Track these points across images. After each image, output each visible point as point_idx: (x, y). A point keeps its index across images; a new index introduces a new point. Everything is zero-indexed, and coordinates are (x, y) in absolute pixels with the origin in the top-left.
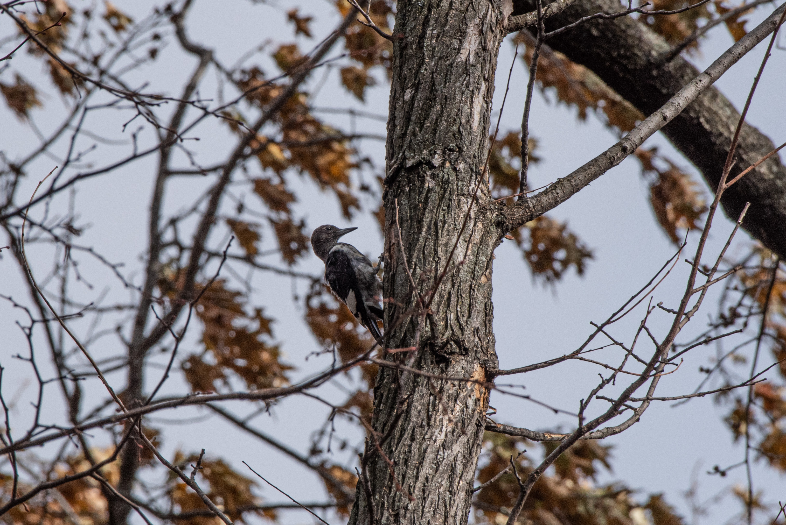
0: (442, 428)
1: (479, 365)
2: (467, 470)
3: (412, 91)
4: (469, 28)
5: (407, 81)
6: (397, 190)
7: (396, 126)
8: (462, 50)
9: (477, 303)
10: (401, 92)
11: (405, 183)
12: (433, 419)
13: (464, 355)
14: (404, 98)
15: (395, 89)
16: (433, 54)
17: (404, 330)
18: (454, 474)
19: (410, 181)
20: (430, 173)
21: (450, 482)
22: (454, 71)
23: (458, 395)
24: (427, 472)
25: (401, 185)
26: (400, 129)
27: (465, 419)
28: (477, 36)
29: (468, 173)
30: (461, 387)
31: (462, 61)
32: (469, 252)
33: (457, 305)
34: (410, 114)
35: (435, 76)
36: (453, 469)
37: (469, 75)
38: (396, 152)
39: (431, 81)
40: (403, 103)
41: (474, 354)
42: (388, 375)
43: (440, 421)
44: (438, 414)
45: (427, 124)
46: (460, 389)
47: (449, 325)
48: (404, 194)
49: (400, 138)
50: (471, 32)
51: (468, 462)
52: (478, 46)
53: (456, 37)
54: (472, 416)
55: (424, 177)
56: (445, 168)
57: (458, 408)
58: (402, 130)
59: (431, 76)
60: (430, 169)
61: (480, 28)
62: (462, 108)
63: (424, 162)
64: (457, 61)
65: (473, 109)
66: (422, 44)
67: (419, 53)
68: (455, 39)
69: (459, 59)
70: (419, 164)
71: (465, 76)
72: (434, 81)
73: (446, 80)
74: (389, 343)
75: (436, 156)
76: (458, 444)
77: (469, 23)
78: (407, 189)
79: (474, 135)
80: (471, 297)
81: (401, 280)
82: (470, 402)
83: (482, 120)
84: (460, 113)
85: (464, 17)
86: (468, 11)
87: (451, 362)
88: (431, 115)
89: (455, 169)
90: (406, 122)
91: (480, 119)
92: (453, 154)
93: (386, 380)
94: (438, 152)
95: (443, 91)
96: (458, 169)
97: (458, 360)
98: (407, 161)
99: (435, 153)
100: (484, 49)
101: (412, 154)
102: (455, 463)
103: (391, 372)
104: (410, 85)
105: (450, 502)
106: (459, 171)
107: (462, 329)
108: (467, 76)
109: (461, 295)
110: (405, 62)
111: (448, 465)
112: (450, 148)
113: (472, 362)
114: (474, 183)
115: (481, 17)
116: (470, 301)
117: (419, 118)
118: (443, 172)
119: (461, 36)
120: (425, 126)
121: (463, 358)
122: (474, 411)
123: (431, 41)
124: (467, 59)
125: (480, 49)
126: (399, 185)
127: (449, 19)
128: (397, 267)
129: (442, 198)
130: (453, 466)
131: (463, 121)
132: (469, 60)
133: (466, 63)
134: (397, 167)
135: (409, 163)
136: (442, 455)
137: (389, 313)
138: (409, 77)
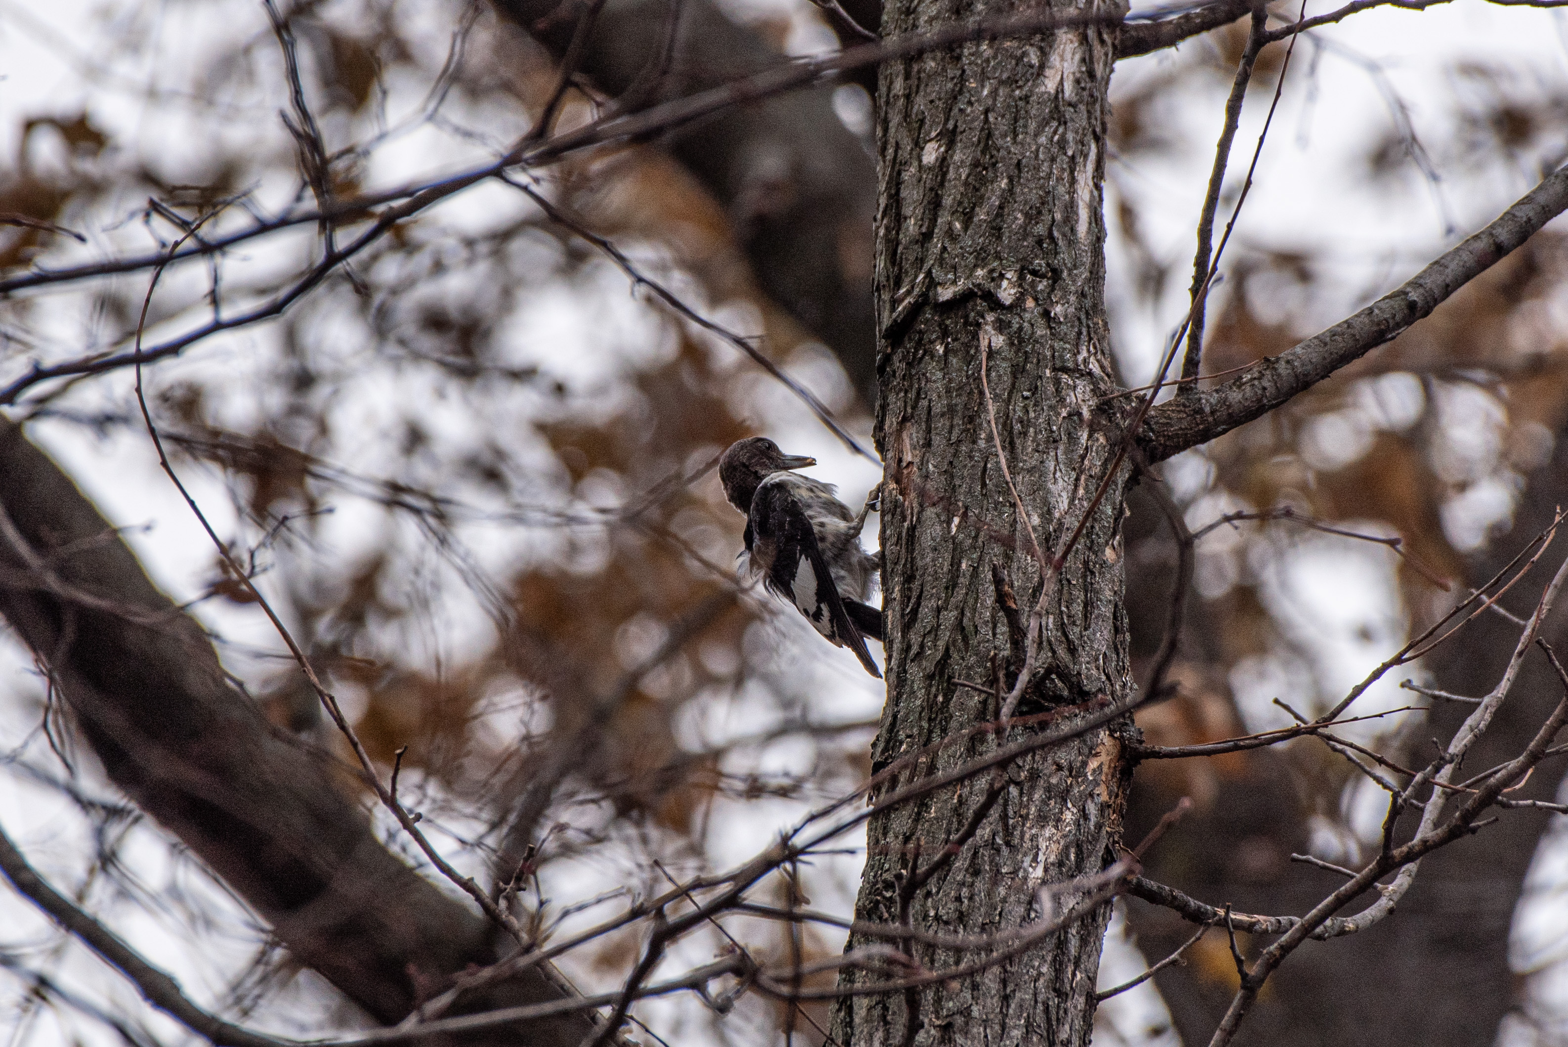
0: (1037, 854)
1: (1107, 733)
2: (1088, 949)
3: (939, 147)
5: (927, 127)
6: (916, 351)
7: (906, 218)
8: (1047, 70)
9: (1101, 601)
10: (912, 150)
11: (934, 336)
12: (1017, 833)
13: (1078, 706)
14: (920, 161)
15: (897, 143)
16: (983, 72)
17: (941, 644)
18: (1063, 953)
19: (945, 333)
20: (993, 319)
21: (1056, 970)
22: (1033, 112)
23: (1068, 790)
25: (926, 340)
26: (915, 224)
27: (1083, 841)
28: (1076, 44)
29: (1072, 326)
30: (1074, 773)
31: (1049, 93)
32: (1081, 492)
33: (1060, 599)
34: (937, 195)
35: (991, 119)
36: (1061, 944)
37: (1065, 123)
38: (907, 272)
39: (982, 129)
40: (920, 171)
41: (1097, 707)
42: (908, 736)
43: (1032, 840)
44: (1028, 825)
45: (982, 215)
46: (1070, 775)
47: (1045, 639)
48: (932, 358)
49: (917, 242)
50: (1064, 36)
51: (1089, 934)
52: (1079, 67)
53: (1032, 42)
54: (1096, 839)
55: (978, 324)
56: (1025, 310)
57: (1068, 817)
58: (921, 226)
59: (982, 117)
60: (992, 309)
62: (1053, 188)
63: (979, 293)
64: (1037, 90)
65: (1075, 195)
66: (958, 51)
67: (952, 69)
68: (1032, 45)
69: (1043, 89)
70: (967, 297)
71: (1055, 124)
72: (989, 129)
73: (1015, 128)
74: (905, 672)
75: (1005, 283)
78: (940, 349)
79: (1080, 249)
80: (1087, 588)
81: (933, 539)
82: (1092, 809)
83: (1093, 220)
84: (1050, 199)
87: (1052, 718)
88: (989, 198)
89: (1046, 314)
90: (930, 210)
91: (1090, 218)
92: (1040, 282)
93: (904, 747)
94: (1009, 275)
95: (1012, 149)
96: (1052, 315)
97: (1067, 714)
98: (939, 289)
99: (1002, 276)
100: (1091, 74)
101: (949, 276)
102: (1066, 933)
103: (915, 731)
104: (933, 134)
105: (1057, 1013)
106: (1054, 318)
107: (1072, 650)
108: (1060, 124)
109: (1069, 581)
110: (918, 87)
112: (1034, 270)
114: (1085, 348)
116: (1086, 596)
117: (960, 203)
118: (1021, 318)
119: (1042, 40)
120: (975, 219)
121: (1077, 711)
122: (1099, 826)
124: (1060, 90)
125: (1083, 72)
126: (921, 339)
128: (920, 513)
129: (1017, 371)
130: (1062, 938)
131: (1058, 216)
132: (1063, 91)
133: (1056, 97)
134: (915, 302)
135: (945, 294)
137: (903, 610)
138: (931, 116)
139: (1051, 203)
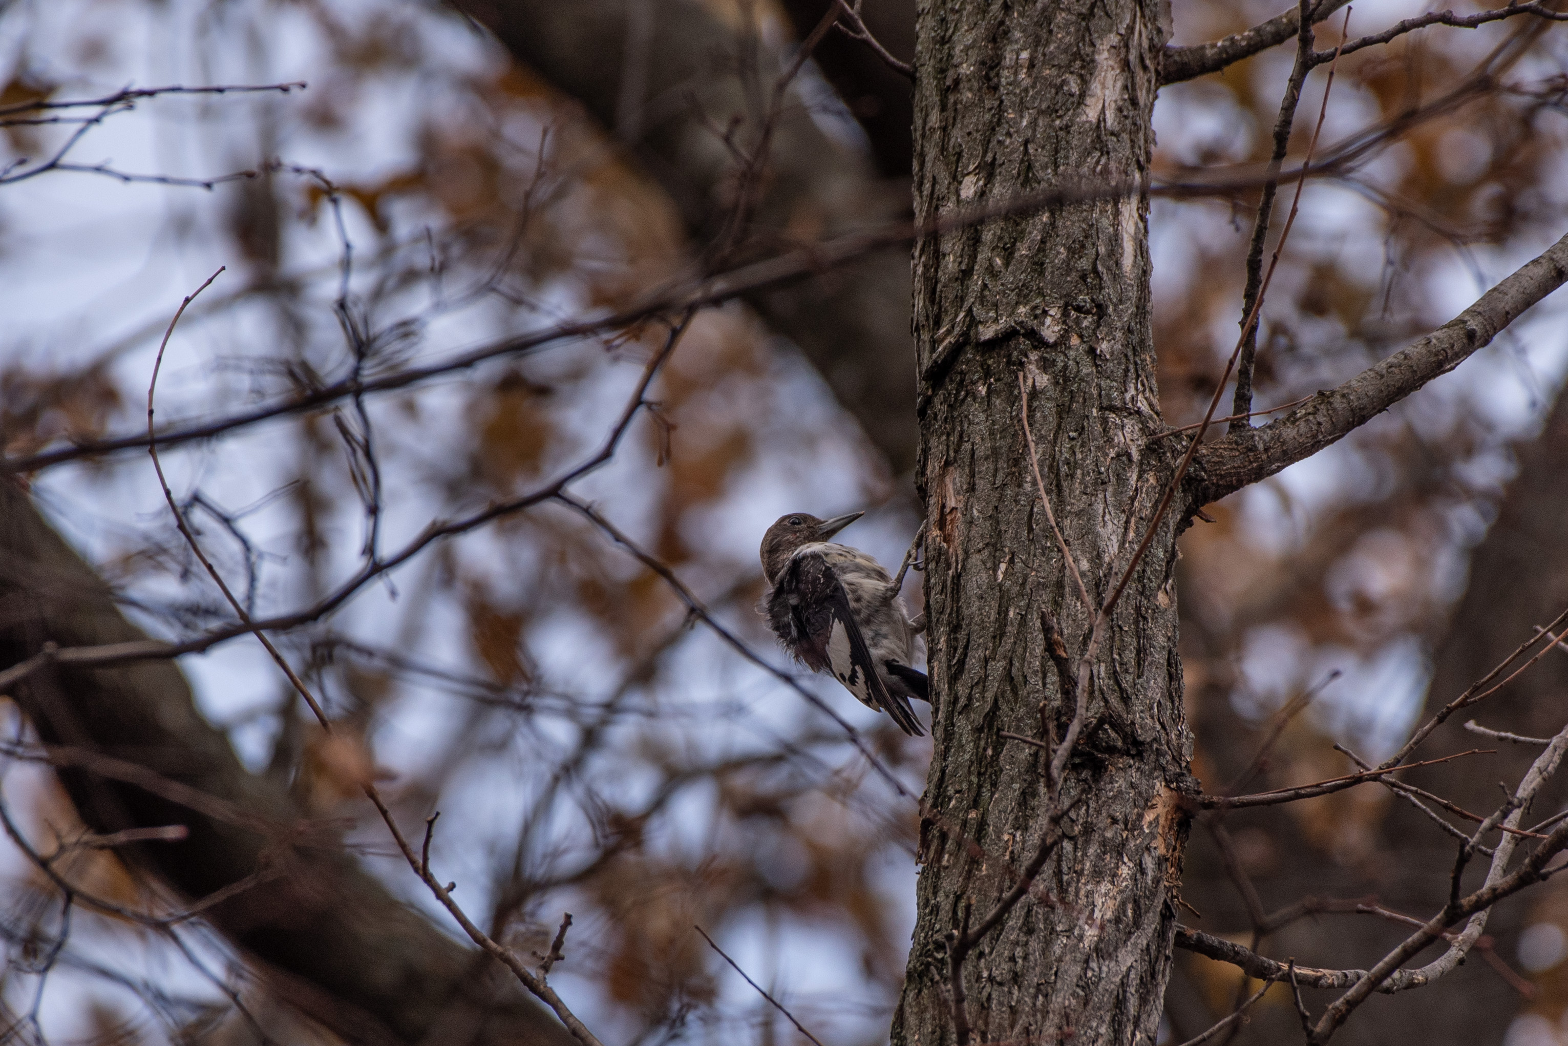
0: (1093, 911)
1: (1163, 784)
2: (1148, 1008)
3: (978, 180)
4: (1099, 54)
5: (964, 160)
6: (958, 393)
7: (944, 255)
8: (1088, 98)
9: (1154, 648)
10: (950, 183)
11: (976, 377)
12: (1072, 889)
13: (1133, 757)
14: (959, 195)
15: (934, 178)
16: (1021, 102)
17: (989, 695)
18: (1122, 1013)
19: (987, 374)
20: (1037, 357)
21: (1115, 1031)
22: (1075, 142)
23: (1124, 843)
24: (1067, 1003)
25: (967, 381)
26: (954, 261)
27: (1140, 897)
28: (1118, 71)
29: (1119, 364)
30: (1129, 826)
31: (1090, 122)
32: (1131, 535)
33: (1112, 647)
34: (976, 230)
35: (1031, 151)
36: (1120, 1003)
37: (1108, 153)
38: (946, 311)
39: (1022, 161)
40: (958, 206)
41: (1153, 757)
42: (957, 792)
43: (1087, 897)
44: (1083, 881)
45: (1023, 250)
46: (1126, 828)
47: (1096, 688)
48: (974, 400)
49: (957, 279)
50: (1105, 62)
51: (1148, 992)
52: (1122, 94)
53: (1072, 69)
54: (1153, 894)
55: (1022, 364)
56: (1069, 348)
57: (1124, 871)
58: (960, 263)
59: (1022, 148)
60: (1035, 348)
61: (1122, 56)
62: (1097, 221)
63: (1022, 331)
64: (1078, 119)
65: (1120, 228)
66: (996, 80)
67: (989, 99)
68: (1072, 73)
69: (1084, 118)
70: (1010, 335)
71: (1097, 154)
72: (1029, 160)
73: (1056, 159)
74: (953, 725)
75: (1048, 320)
76: (1129, 948)
77: (1098, 43)
78: (982, 390)
79: (1125, 284)
80: (1140, 634)
81: (979, 587)
82: (1149, 863)
83: (1139, 253)
84: (1093, 232)
85: (1088, 29)
86: (1094, 16)
87: (1106, 769)
88: (1030, 233)
89: (1092, 351)
90: (969, 246)
91: (1135, 251)
92: (1085, 318)
93: (953, 802)
94: (1052, 312)
95: (1053, 181)
96: (1098, 352)
97: (1121, 766)
98: (981, 328)
99: (1045, 313)
100: (1134, 102)
101: (991, 314)
102: (1125, 992)
103: (965, 786)
104: (971, 168)
106: (1100, 356)
107: (1125, 699)
108: (1102, 155)
109: (1120, 627)
110: (955, 119)
111: (1111, 992)
112: (1078, 306)
113: (1150, 776)
114: (1132, 385)
115: (1123, 31)
116: (1139, 642)
117: (1000, 238)
118: (1066, 355)
119: (1083, 67)
120: (1017, 255)
121: (1132, 762)
122: (1157, 881)
123: (1016, 73)
124: (1102, 119)
125: (1125, 100)
126: (962, 381)
127: (1055, 30)
128: (964, 560)
129: (1063, 411)
130: (1121, 997)
131: (1102, 250)
132: (1104, 120)
133: (1098, 126)
134: (956, 342)
135: (987, 333)
136: (1097, 969)
137: (950, 661)
138: (969, 149)
139: (1094, 236)
